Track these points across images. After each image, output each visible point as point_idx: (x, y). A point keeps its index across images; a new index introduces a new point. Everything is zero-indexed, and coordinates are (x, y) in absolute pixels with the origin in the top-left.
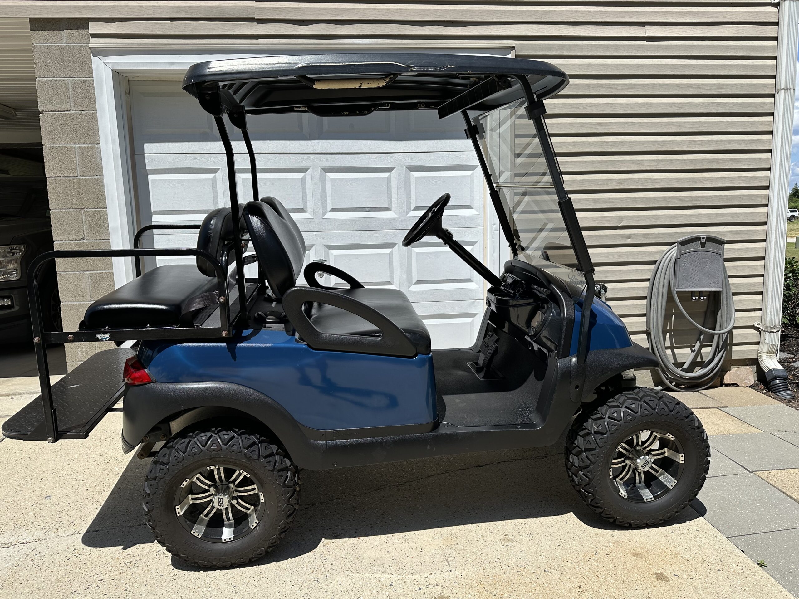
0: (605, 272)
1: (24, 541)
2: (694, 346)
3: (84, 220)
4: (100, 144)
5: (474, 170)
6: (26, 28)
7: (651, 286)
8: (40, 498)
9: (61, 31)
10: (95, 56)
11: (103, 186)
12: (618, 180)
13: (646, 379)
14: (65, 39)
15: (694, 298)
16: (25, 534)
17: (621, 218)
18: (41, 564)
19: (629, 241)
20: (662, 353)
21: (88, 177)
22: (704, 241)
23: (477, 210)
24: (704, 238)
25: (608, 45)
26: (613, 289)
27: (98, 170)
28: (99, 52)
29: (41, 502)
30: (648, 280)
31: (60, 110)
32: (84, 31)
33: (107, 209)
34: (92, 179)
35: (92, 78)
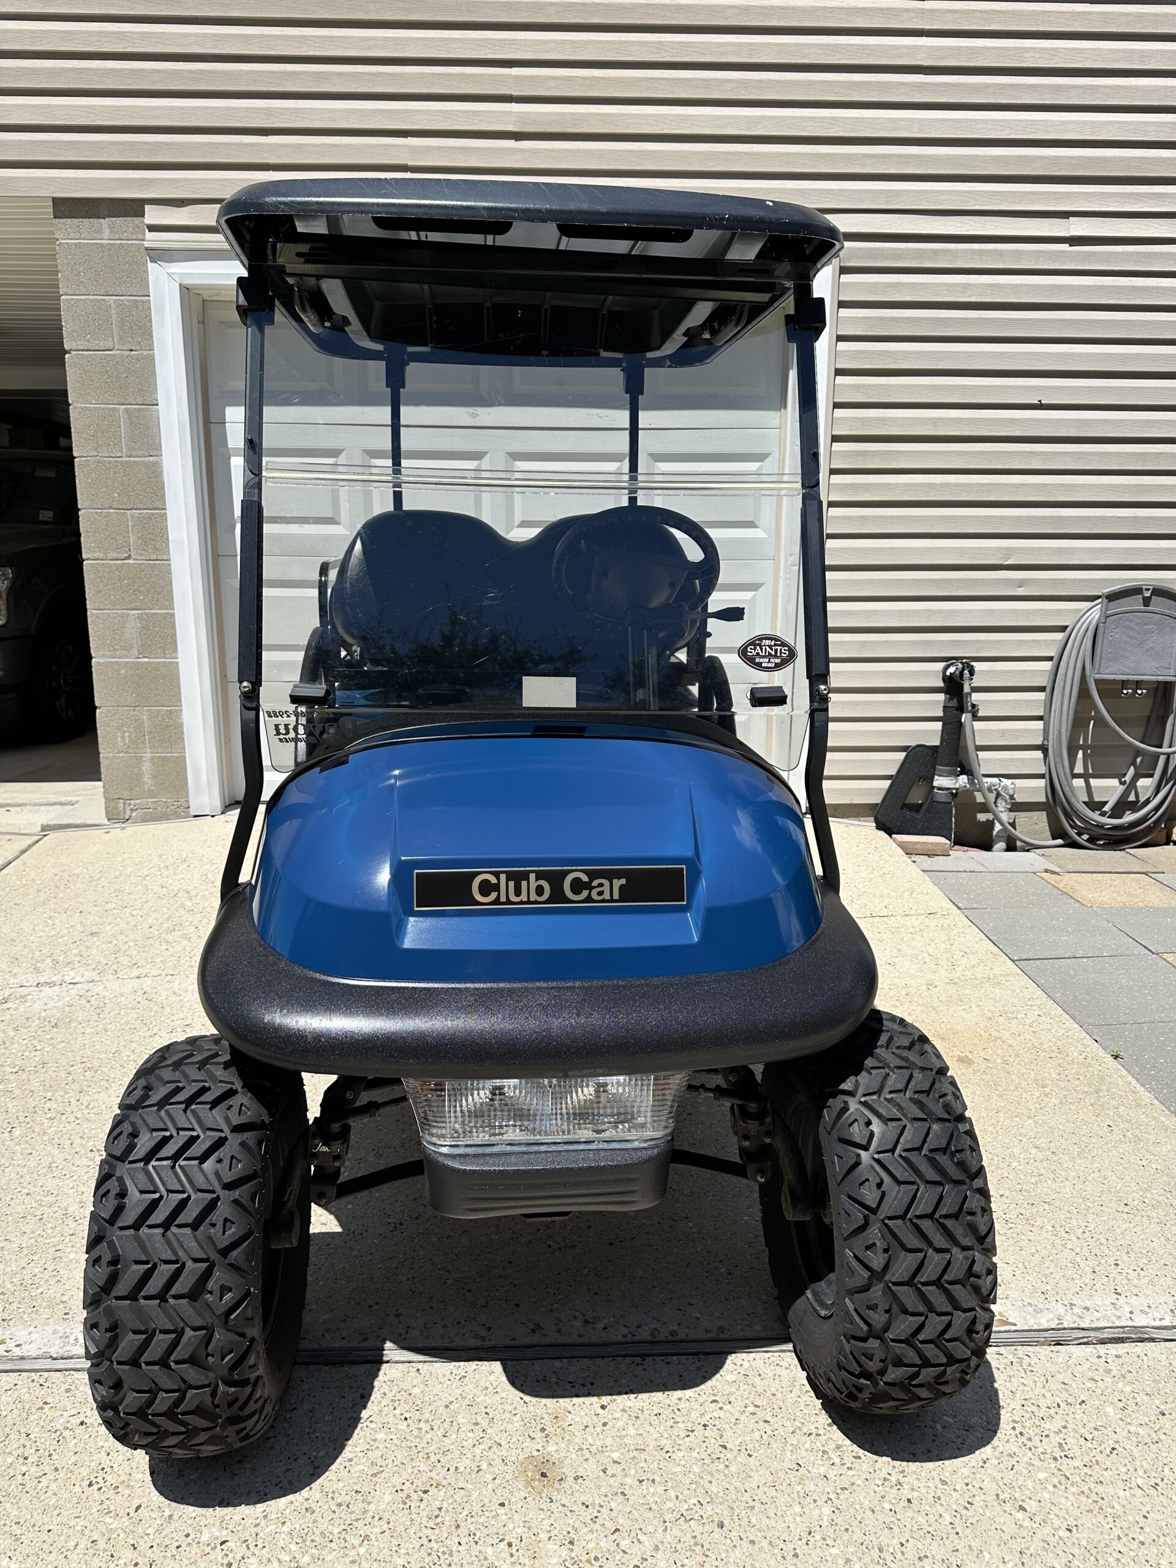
0: (977, 642)
1: (73, 981)
2: (1124, 775)
3: (130, 528)
4: (157, 405)
5: (763, 461)
6: (47, 213)
7: (1055, 668)
8: (83, 934)
9: (102, 220)
10: (153, 261)
11: (161, 474)
12: (1007, 485)
13: (1037, 827)
14: (107, 233)
15: (1125, 692)
16: (72, 974)
17: (1010, 551)
18: (102, 1004)
19: (1020, 592)
20: (1064, 783)
21: (137, 459)
22: (1148, 595)
23: (765, 531)
24: (1147, 590)
25: (1001, 251)
26: (989, 671)
27: (154, 447)
28: (160, 255)
29: (85, 939)
30: (1050, 659)
31: (97, 348)
32: (136, 220)
33: (167, 511)
34: (143, 462)
35: (147, 298)
